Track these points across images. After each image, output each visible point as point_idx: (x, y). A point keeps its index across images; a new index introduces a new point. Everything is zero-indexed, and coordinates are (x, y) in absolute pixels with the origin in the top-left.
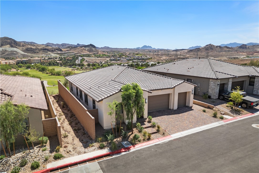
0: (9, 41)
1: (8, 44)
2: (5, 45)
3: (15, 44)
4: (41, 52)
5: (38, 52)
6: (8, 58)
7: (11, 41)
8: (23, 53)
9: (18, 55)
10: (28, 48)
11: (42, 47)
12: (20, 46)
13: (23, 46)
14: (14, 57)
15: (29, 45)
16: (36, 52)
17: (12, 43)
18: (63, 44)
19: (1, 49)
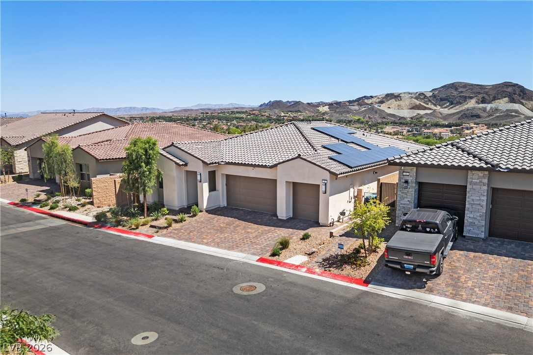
0: (510, 89)
1: (505, 97)
2: (500, 99)
3: (520, 95)
6: (495, 124)
7: (514, 90)
8: (530, 114)
9: (518, 118)
12: (530, 99)
14: (509, 122)
17: (515, 94)
19: (489, 107)
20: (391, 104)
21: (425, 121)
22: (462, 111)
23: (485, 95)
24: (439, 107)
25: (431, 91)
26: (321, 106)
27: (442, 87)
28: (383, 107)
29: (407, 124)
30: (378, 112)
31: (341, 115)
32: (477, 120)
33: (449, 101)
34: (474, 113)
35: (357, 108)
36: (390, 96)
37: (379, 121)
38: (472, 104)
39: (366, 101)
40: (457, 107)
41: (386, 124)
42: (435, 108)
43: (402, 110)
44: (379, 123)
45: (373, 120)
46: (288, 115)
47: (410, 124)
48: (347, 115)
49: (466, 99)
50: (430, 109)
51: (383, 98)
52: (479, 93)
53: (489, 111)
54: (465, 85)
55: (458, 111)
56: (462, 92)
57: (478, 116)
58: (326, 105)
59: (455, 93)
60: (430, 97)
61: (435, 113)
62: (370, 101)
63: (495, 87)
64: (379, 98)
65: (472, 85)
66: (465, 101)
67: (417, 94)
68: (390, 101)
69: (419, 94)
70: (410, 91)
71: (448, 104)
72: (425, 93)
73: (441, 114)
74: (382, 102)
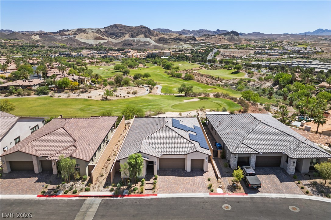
0: (143, 30)
1: (142, 34)
2: (140, 35)
3: (148, 33)
4: (173, 42)
5: (170, 43)
6: (141, 49)
7: (146, 31)
8: (155, 43)
9: (150, 46)
10: (161, 38)
11: (175, 36)
12: (153, 35)
13: (157, 35)
14: (146, 48)
15: (163, 34)
16: (168, 43)
17: (146, 32)
18: (201, 30)
19: (136, 39)
20: (82, 36)
21: (105, 47)
22: (123, 41)
23: (132, 32)
24: (110, 39)
25: (104, 28)
26: (33, 35)
27: (110, 26)
28: (77, 37)
29: (94, 49)
30: (75, 41)
31: (50, 43)
32: (132, 47)
33: (115, 35)
34: (130, 42)
35: (60, 37)
36: (80, 31)
37: (77, 47)
38: (127, 37)
39: (65, 33)
40: (120, 38)
41: (82, 49)
42: (108, 39)
43: (89, 40)
44: (77, 48)
45: (73, 46)
46: (8, 42)
47: (97, 49)
48: (55, 43)
49: (123, 34)
50: (105, 39)
51: (76, 31)
52: (129, 31)
53: (136, 42)
54: (122, 26)
55: (121, 41)
56: (121, 30)
57: (132, 45)
58: (36, 35)
59: (117, 31)
60: (104, 32)
61: (109, 42)
62: (67, 33)
63: (137, 28)
64: (73, 31)
65: (125, 26)
66: (123, 35)
67: (97, 30)
68: (81, 33)
69: (98, 30)
70: (92, 28)
71: (114, 37)
72: (101, 29)
73: (112, 43)
74: (75, 34)
